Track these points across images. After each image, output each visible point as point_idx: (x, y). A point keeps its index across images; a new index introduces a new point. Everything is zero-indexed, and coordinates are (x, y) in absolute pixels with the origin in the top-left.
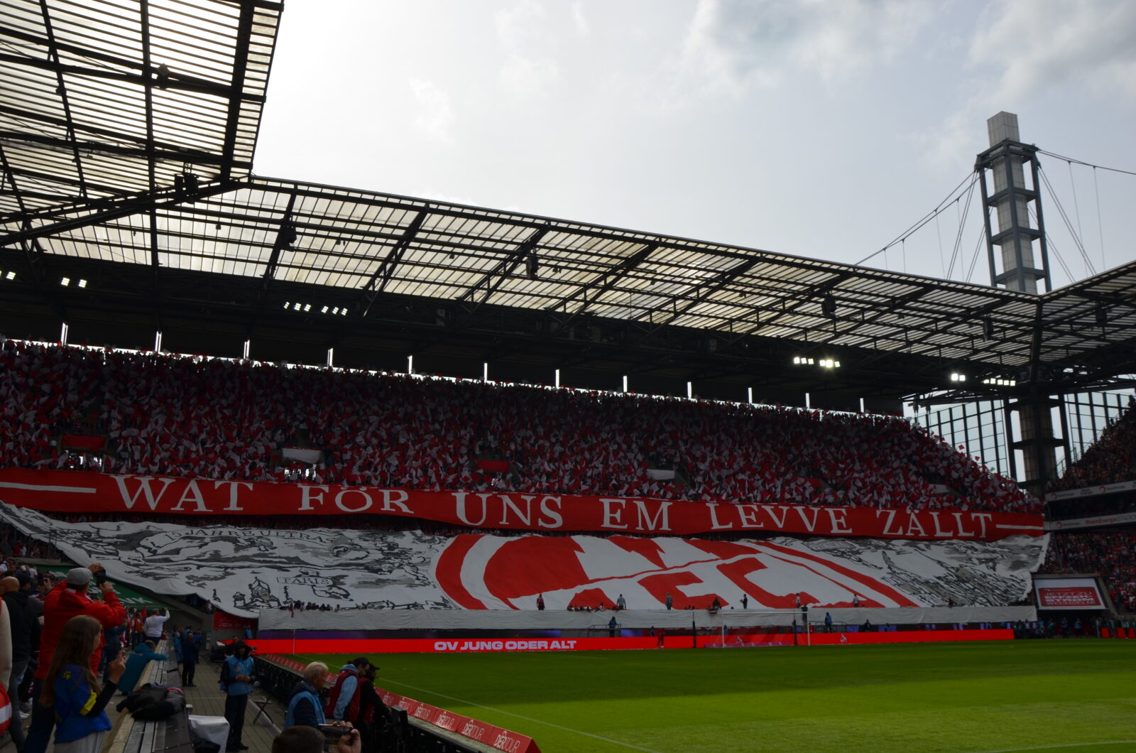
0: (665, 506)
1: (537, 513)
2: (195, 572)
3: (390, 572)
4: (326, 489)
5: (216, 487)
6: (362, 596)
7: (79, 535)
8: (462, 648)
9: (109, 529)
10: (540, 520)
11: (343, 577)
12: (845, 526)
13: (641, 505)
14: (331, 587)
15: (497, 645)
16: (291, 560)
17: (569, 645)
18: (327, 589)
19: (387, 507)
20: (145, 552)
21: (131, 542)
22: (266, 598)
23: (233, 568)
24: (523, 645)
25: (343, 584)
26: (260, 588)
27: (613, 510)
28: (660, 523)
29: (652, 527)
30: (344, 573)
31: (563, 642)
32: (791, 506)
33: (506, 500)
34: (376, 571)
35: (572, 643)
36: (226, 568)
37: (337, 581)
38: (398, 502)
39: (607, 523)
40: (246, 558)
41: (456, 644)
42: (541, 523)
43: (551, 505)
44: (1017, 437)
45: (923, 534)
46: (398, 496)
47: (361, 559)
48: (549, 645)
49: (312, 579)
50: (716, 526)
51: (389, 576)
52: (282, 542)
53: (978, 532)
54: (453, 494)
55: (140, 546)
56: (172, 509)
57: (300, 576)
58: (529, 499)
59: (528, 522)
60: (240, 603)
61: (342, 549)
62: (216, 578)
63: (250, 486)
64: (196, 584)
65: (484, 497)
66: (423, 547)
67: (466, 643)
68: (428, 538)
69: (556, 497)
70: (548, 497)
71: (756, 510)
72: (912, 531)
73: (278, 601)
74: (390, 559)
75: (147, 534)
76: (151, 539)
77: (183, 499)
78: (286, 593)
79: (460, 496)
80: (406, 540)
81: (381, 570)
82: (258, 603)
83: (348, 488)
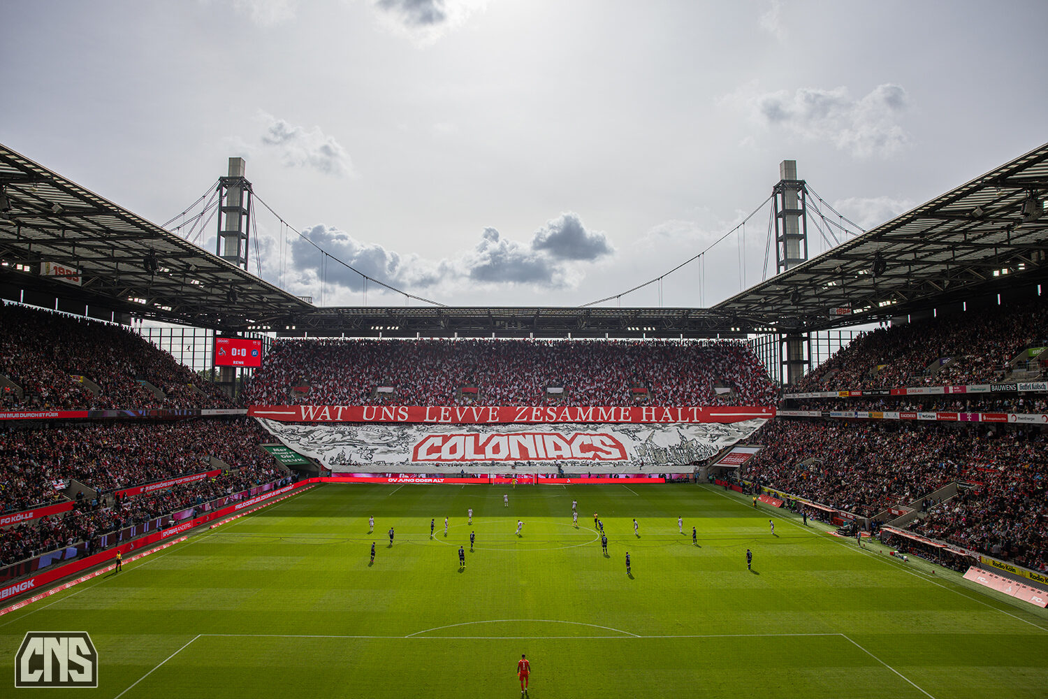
3: (395, 447)
6: (377, 458)
7: (290, 432)
9: (302, 429)
14: (368, 455)
16: (360, 442)
18: (366, 456)
20: (310, 439)
21: (306, 434)
22: (341, 460)
23: (337, 446)
25: (373, 453)
26: (341, 456)
30: (377, 447)
34: (390, 447)
36: (334, 446)
44: (785, 359)
47: (389, 440)
49: (363, 451)
51: (393, 449)
52: (361, 433)
55: (309, 436)
57: (359, 449)
60: (330, 462)
61: (384, 436)
62: (328, 451)
64: (320, 454)
73: (344, 461)
74: (399, 440)
75: (312, 432)
76: (314, 433)
78: (350, 456)
80: (412, 431)
81: (392, 446)
82: (336, 462)
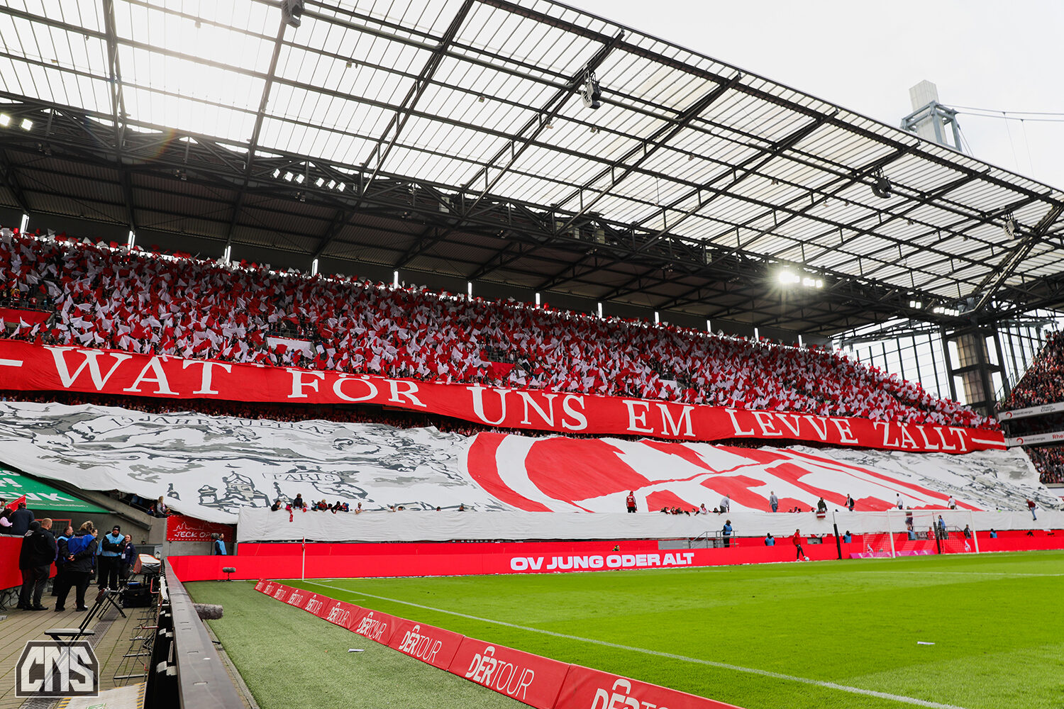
0: (687, 410)
1: (560, 414)
2: (144, 460)
3: (414, 469)
4: (321, 375)
5: (184, 367)
6: (385, 495)
8: (549, 567)
9: (32, 410)
10: (564, 421)
11: (353, 473)
13: (664, 408)
14: (339, 484)
15: (595, 561)
16: (279, 452)
17: (686, 559)
18: (334, 486)
19: (395, 398)
20: (78, 439)
22: (249, 494)
23: (200, 459)
24: (629, 561)
25: (354, 481)
26: (239, 482)
27: (638, 413)
28: (683, 429)
29: (676, 433)
30: (354, 468)
31: (678, 555)
32: (802, 415)
33: (526, 397)
34: (395, 467)
35: (689, 556)
36: (191, 459)
37: (344, 478)
38: (407, 394)
39: (634, 428)
40: (220, 447)
41: (541, 560)
42: (564, 424)
43: (574, 404)
44: (956, 366)
45: (915, 446)
46: (408, 388)
47: (372, 453)
48: (662, 560)
49: (312, 475)
50: (739, 432)
51: (411, 474)
52: (268, 433)
53: (959, 446)
54: (469, 388)
55: (71, 429)
56: (125, 390)
57: (294, 471)
58: (550, 397)
59: (551, 423)
60: (207, 500)
61: (346, 442)
62: (175, 471)
63: (228, 368)
64: (144, 476)
65: (502, 394)
66: (445, 444)
67: (554, 559)
68: (445, 434)
69: (579, 397)
70: (571, 397)
71: (772, 418)
72: (906, 443)
73: (266, 498)
74: (408, 454)
75: (85, 418)
76: (89, 423)
77: (140, 378)
79: (477, 390)
80: (421, 435)
81: (401, 466)
82: (236, 500)
83: (347, 376)
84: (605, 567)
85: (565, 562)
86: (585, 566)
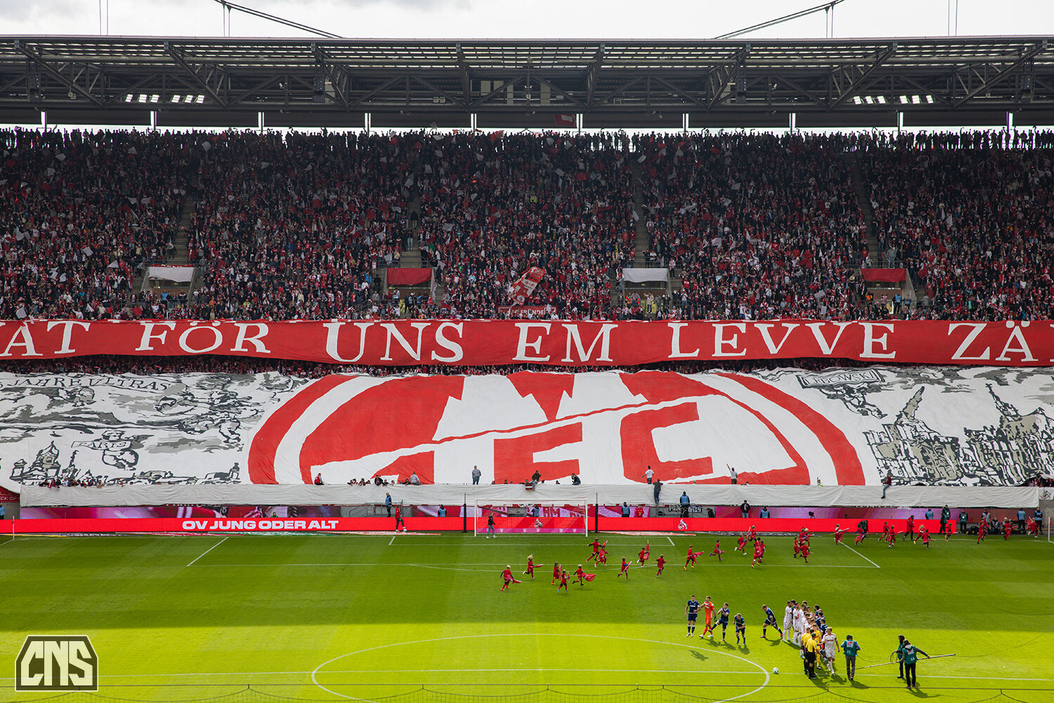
0: (607, 329)
1: (430, 344)
3: (203, 431)
4: (172, 325)
5: (48, 330)
8: (211, 528)
10: (433, 352)
11: (145, 437)
12: (885, 348)
13: (573, 330)
14: (124, 452)
15: (249, 524)
16: (102, 416)
17: (330, 525)
18: (118, 455)
19: (238, 347)
22: (48, 467)
24: (278, 525)
25: (140, 446)
26: (48, 455)
27: (531, 339)
28: (597, 353)
29: (584, 357)
30: (149, 431)
31: (323, 522)
32: (802, 323)
33: (391, 329)
34: (188, 431)
35: (334, 524)
37: (135, 443)
38: (253, 340)
39: (521, 356)
41: (205, 523)
42: (434, 356)
43: (450, 334)
46: (256, 331)
47: (183, 413)
48: (307, 525)
49: (112, 443)
50: (676, 353)
51: (197, 437)
54: (325, 325)
57: (100, 439)
58: (420, 326)
61: (170, 402)
62: (11, 441)
63: (87, 327)
65: (363, 327)
66: (266, 396)
67: (216, 523)
68: (281, 382)
69: (457, 322)
70: (447, 323)
71: (743, 331)
72: (1008, 354)
74: (215, 413)
77: (12, 343)
78: (73, 458)
79: (334, 328)
80: (253, 384)
81: (193, 429)
83: (199, 325)
84: (257, 529)
85: (225, 524)
86: (240, 527)
